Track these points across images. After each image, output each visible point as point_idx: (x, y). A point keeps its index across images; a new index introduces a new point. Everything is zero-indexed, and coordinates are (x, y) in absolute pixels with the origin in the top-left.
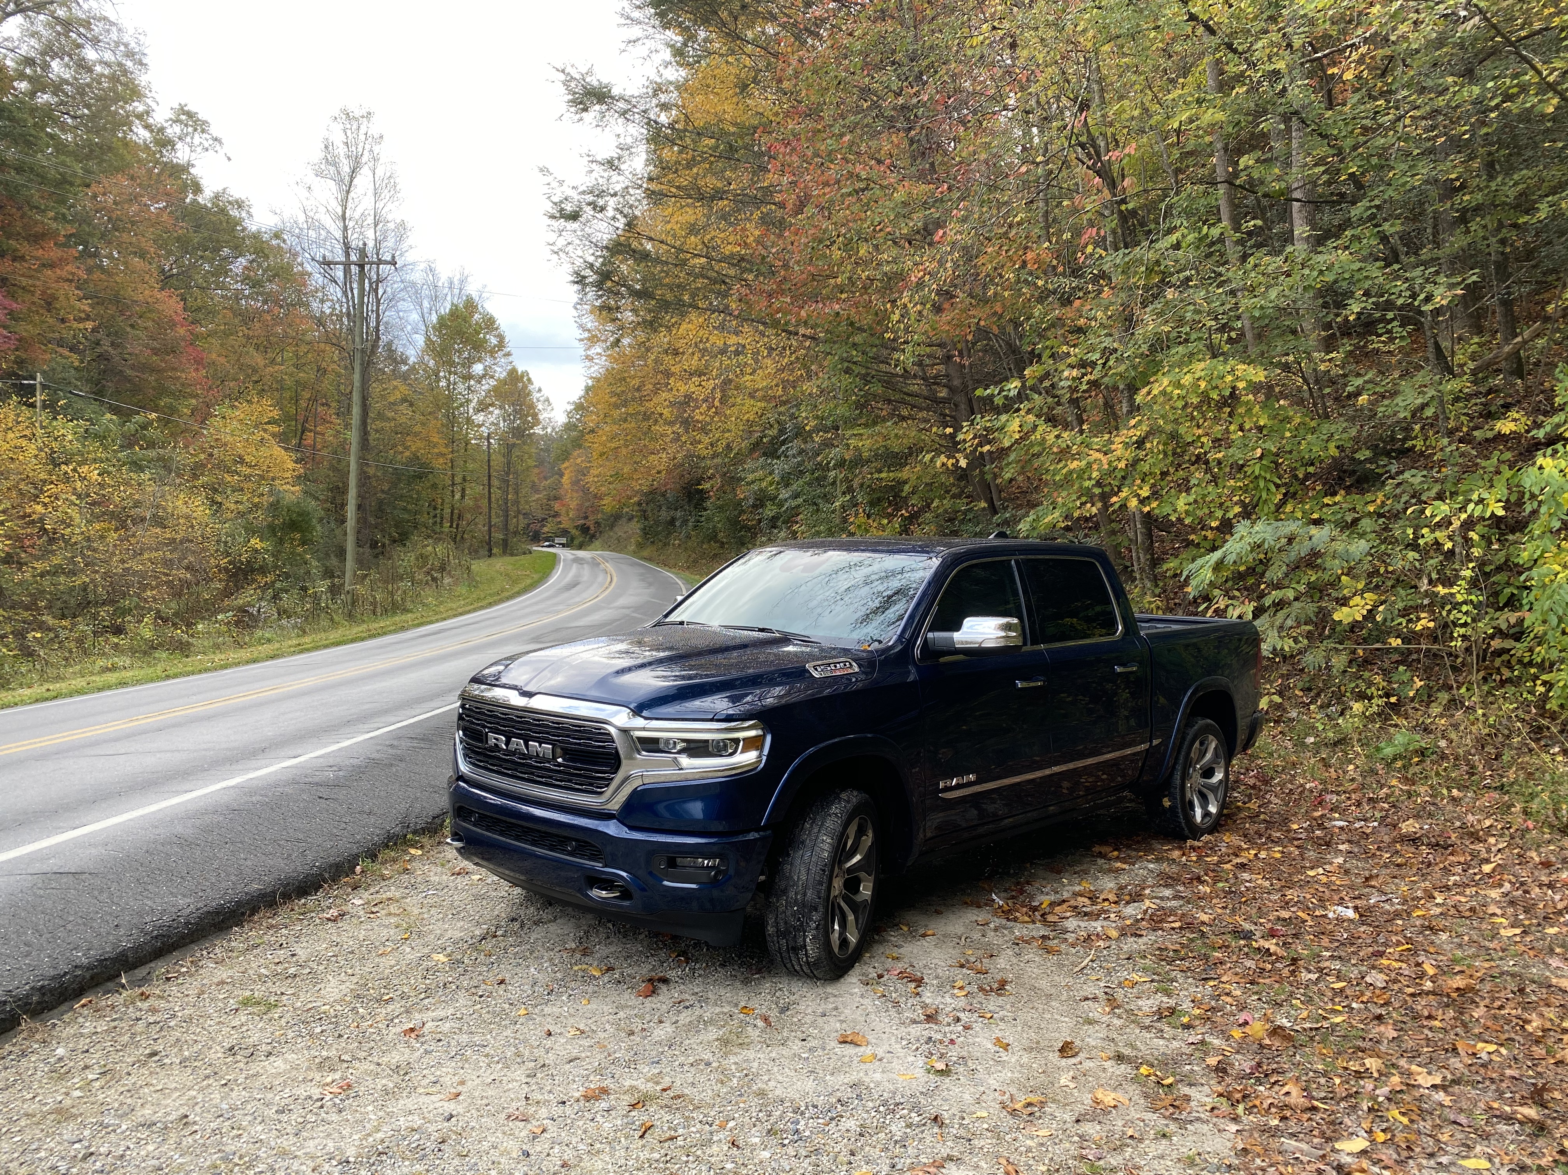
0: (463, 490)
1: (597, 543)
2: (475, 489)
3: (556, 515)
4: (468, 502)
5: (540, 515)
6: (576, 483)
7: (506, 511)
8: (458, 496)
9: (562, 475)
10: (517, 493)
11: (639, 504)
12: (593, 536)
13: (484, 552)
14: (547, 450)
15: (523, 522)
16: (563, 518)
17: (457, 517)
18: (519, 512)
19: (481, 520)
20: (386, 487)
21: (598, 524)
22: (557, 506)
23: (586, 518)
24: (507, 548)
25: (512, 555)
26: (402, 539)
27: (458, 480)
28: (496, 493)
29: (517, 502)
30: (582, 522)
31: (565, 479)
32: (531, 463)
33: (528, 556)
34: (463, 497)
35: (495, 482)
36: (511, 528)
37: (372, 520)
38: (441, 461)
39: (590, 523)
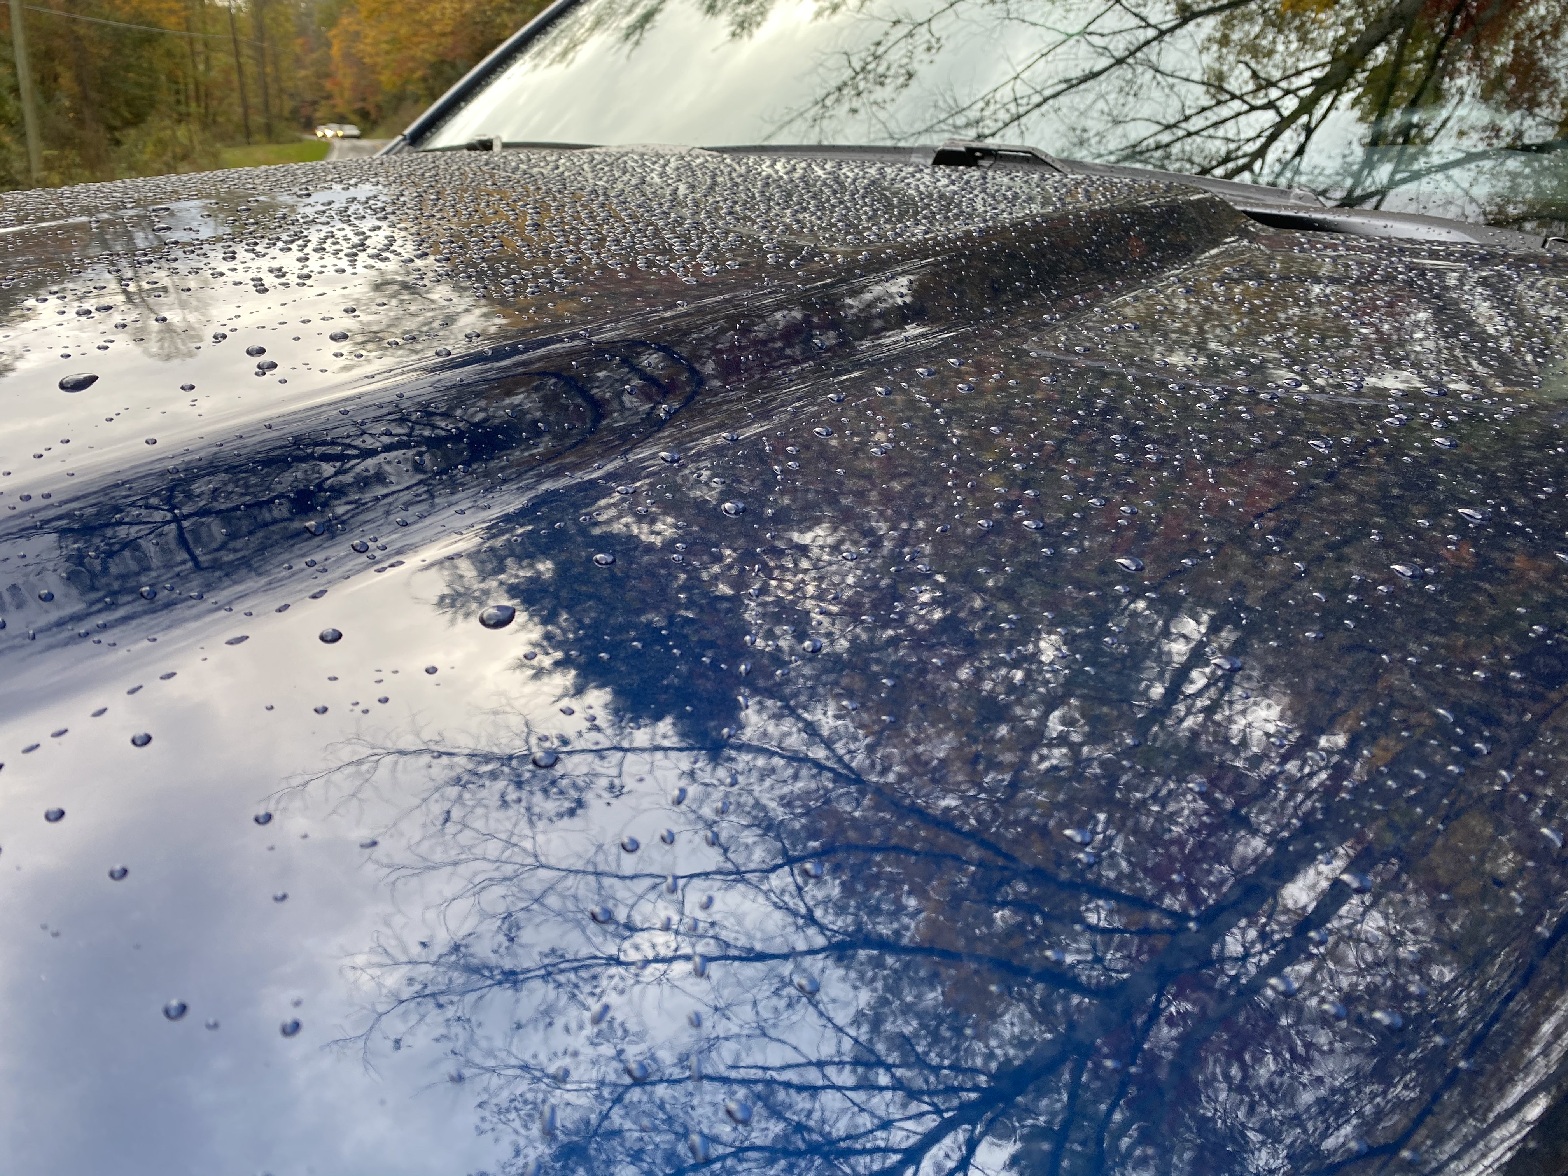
0: (207, 60)
1: (381, 131)
2: (222, 59)
3: (329, 97)
4: (214, 74)
5: (309, 96)
6: (347, 56)
7: (266, 87)
8: (201, 67)
9: (329, 45)
10: (276, 64)
11: (424, 79)
12: (375, 124)
13: (240, 138)
14: (309, 15)
15: (289, 105)
16: (338, 101)
17: (203, 94)
18: (281, 91)
19: (235, 97)
20: (106, 52)
21: (379, 107)
22: (328, 85)
23: (364, 100)
24: (270, 133)
25: (278, 142)
26: (137, 119)
27: (199, 47)
28: (250, 68)
29: (277, 79)
30: (359, 105)
31: (336, 51)
35: (246, 51)
36: (275, 111)
38: (173, 19)
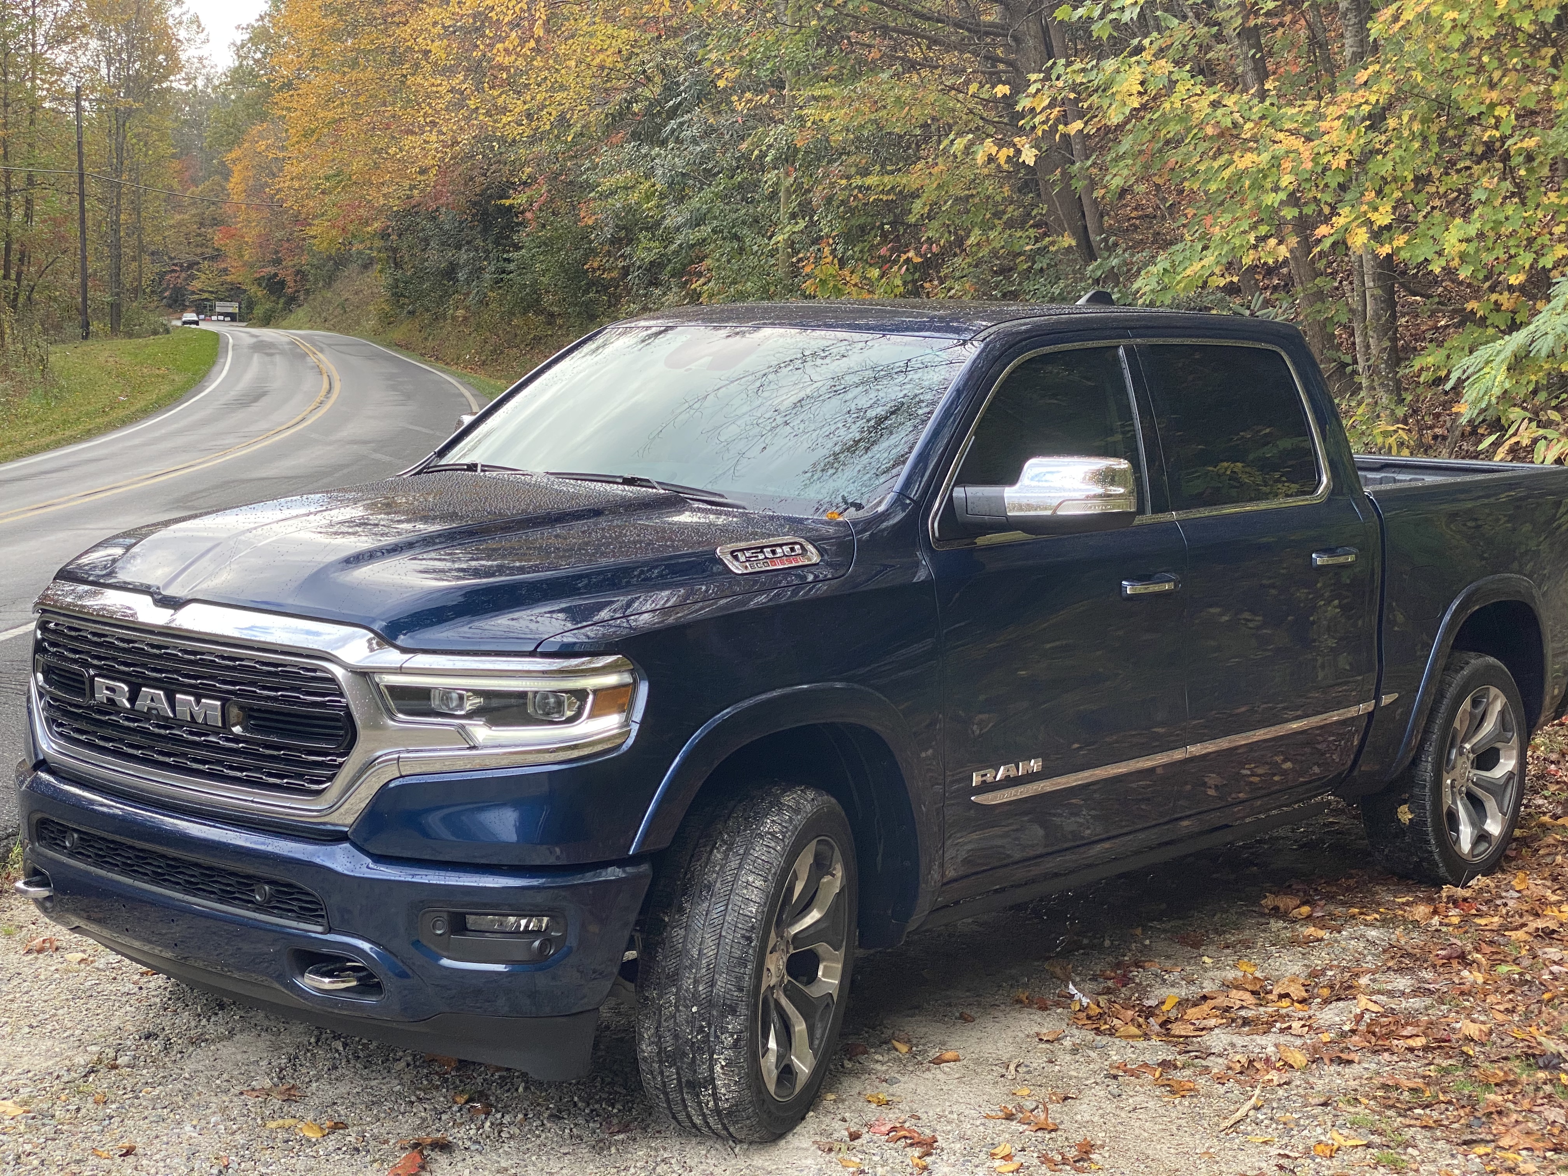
0: (29, 202)
1: (300, 313)
4: (37, 225)
5: (185, 258)
6: (256, 190)
7: (117, 246)
9: (227, 175)
11: (384, 235)
12: (292, 299)
13: (72, 328)
14: (196, 124)
15: (150, 269)
22: (217, 238)
23: (278, 262)
25: (130, 335)
27: (17, 182)
29: (137, 229)
30: (271, 270)
31: (235, 184)
32: (165, 149)
33: (162, 338)
34: (28, 216)
35: (93, 188)
36: (127, 281)
39: (286, 273)
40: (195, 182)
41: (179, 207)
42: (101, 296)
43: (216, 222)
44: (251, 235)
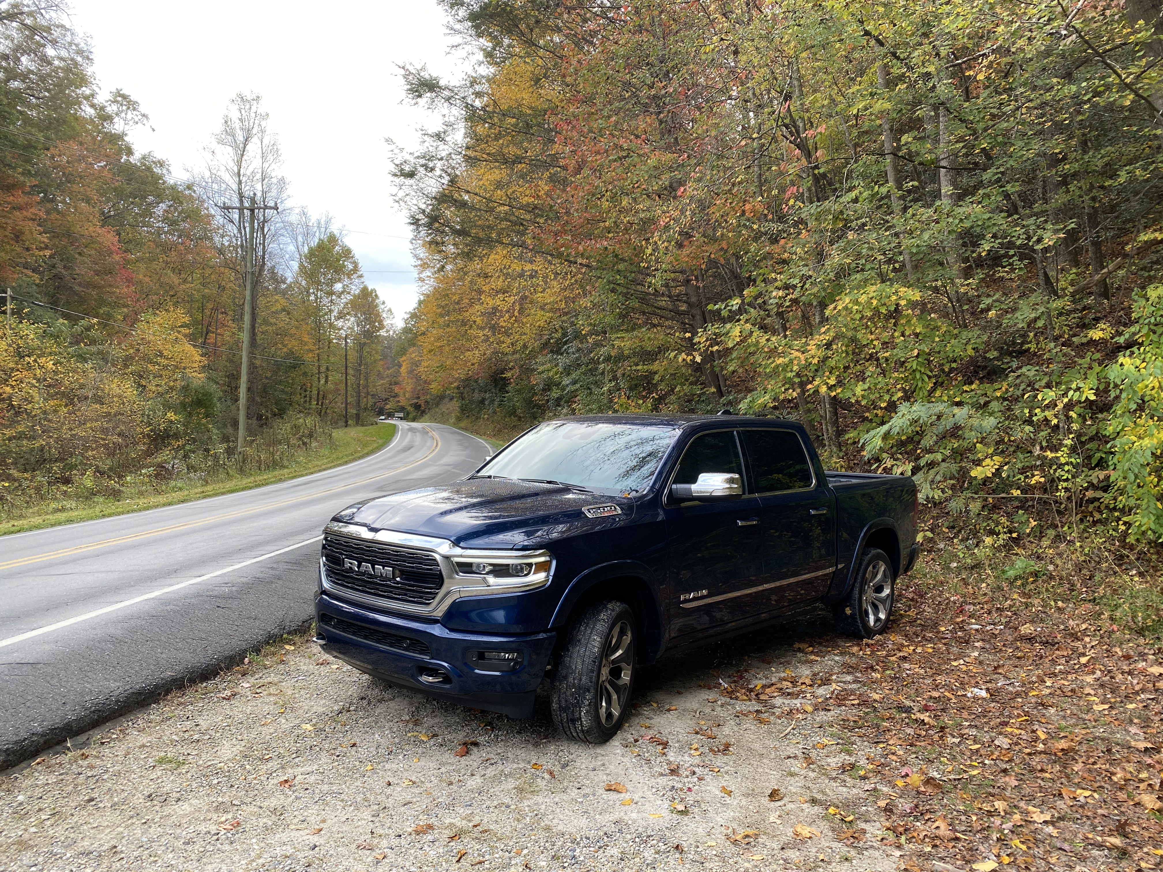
0: (327, 377)
1: (426, 417)
2: (335, 377)
3: (396, 396)
4: (330, 385)
5: (384, 396)
6: (411, 372)
7: (359, 393)
8: (322, 382)
9: (400, 366)
10: (366, 379)
11: (458, 388)
12: (423, 412)
13: (341, 423)
14: (389, 348)
15: (371, 401)
16: (401, 398)
17: (322, 397)
18: (368, 393)
19: (340, 399)
20: (269, 375)
21: (427, 402)
22: (396, 389)
23: (418, 398)
24: (359, 421)
25: (363, 425)
26: (280, 413)
27: (323, 369)
28: (351, 379)
29: (366, 386)
30: (416, 401)
31: (403, 369)
32: (378, 357)
33: (375, 427)
34: (326, 382)
35: (351, 371)
36: (362, 405)
37: (258, 399)
38: (310, 355)
39: (421, 402)
40: (388, 369)
41: (382, 378)
42: (353, 411)
43: (396, 383)
44: (409, 388)
